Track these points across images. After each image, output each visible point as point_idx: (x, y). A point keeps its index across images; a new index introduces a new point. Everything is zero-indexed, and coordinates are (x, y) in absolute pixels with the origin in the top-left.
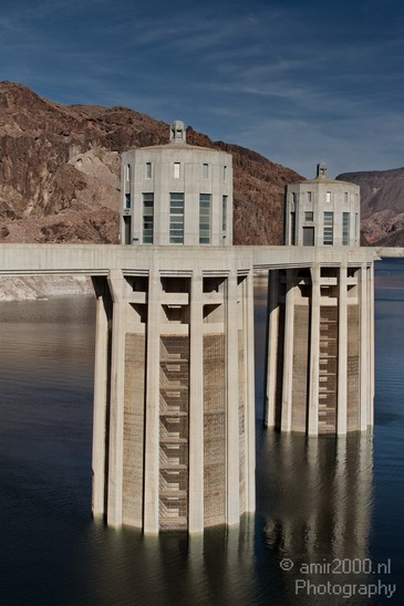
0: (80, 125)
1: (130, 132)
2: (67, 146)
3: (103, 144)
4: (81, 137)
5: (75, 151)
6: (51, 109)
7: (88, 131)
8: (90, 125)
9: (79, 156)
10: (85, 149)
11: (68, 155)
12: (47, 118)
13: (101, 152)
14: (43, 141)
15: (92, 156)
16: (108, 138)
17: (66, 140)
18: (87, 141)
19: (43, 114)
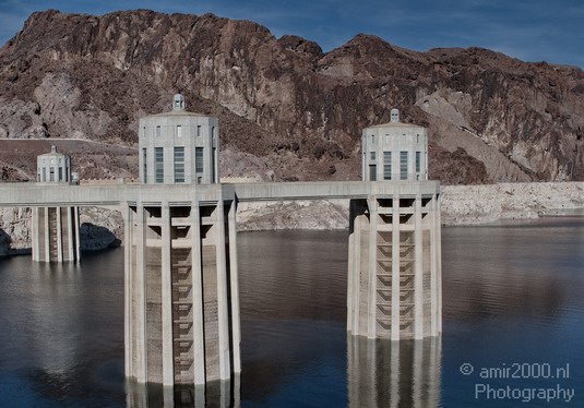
0: (427, 69)
1: (474, 71)
2: (414, 89)
3: (448, 84)
4: (428, 80)
5: (421, 93)
6: (399, 56)
7: (435, 74)
8: (437, 67)
9: (426, 98)
10: (431, 90)
11: (415, 98)
12: (396, 64)
13: (447, 93)
14: (391, 86)
15: (438, 97)
16: (453, 79)
17: (413, 83)
18: (433, 84)
19: (392, 61)
